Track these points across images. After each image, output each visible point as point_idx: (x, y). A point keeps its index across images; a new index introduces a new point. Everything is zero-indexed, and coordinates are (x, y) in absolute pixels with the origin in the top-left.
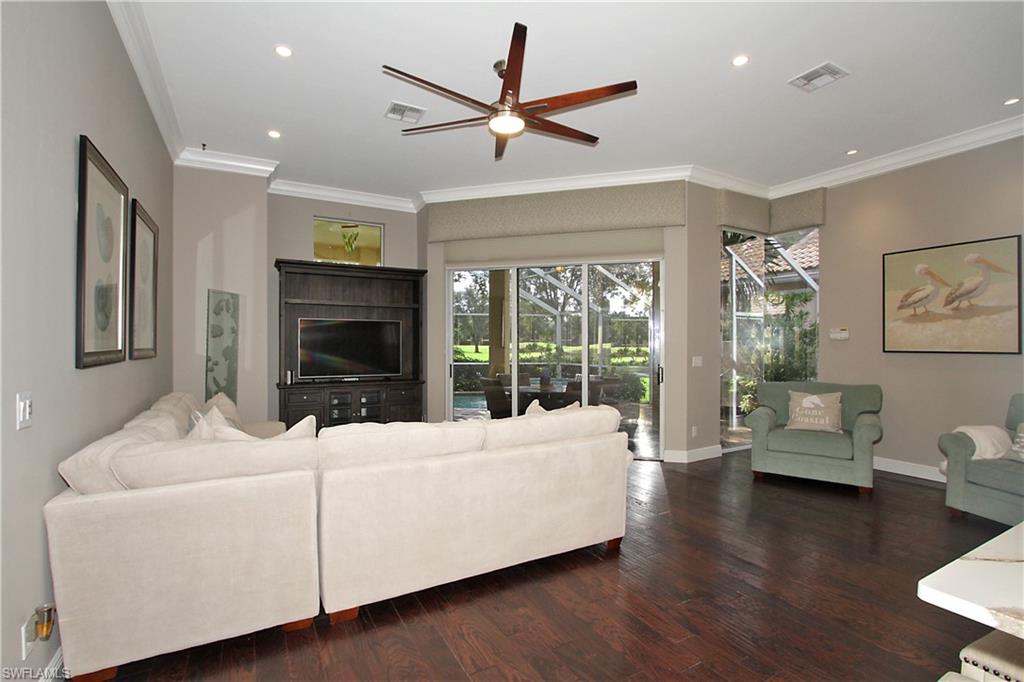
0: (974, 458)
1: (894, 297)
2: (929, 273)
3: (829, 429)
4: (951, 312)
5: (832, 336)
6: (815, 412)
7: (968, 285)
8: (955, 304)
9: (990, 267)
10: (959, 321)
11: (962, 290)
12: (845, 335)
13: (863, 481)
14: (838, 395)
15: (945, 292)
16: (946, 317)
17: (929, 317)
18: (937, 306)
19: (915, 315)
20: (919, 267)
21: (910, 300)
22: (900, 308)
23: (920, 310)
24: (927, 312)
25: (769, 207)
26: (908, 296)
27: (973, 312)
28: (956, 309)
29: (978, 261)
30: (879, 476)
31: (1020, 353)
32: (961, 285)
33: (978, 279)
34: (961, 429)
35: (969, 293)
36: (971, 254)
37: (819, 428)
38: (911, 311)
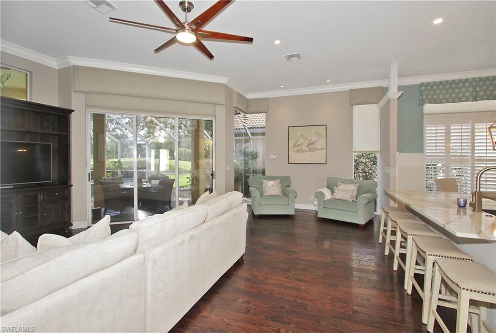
0: (325, 199)
1: (291, 143)
2: (302, 135)
3: (279, 194)
4: (308, 149)
5: (271, 157)
6: (273, 188)
7: (313, 140)
8: (310, 147)
9: (319, 135)
10: (310, 153)
11: (312, 142)
12: (275, 157)
13: (292, 213)
14: (279, 180)
15: (307, 142)
16: (307, 151)
17: (302, 151)
18: (304, 147)
19: (298, 150)
20: (299, 133)
21: (297, 144)
22: (293, 147)
23: (300, 148)
24: (301, 149)
25: (248, 102)
26: (296, 143)
27: (314, 149)
28: (309, 148)
29: (316, 132)
30: (297, 210)
31: (326, 164)
32: (311, 140)
33: (316, 139)
34: (320, 190)
35: (313, 143)
36: (314, 129)
37: (275, 194)
38: (297, 149)
